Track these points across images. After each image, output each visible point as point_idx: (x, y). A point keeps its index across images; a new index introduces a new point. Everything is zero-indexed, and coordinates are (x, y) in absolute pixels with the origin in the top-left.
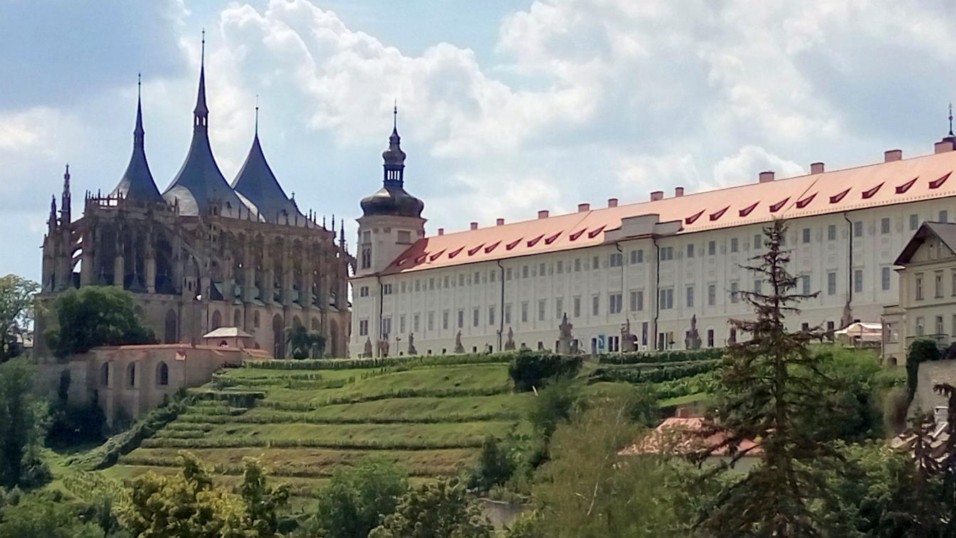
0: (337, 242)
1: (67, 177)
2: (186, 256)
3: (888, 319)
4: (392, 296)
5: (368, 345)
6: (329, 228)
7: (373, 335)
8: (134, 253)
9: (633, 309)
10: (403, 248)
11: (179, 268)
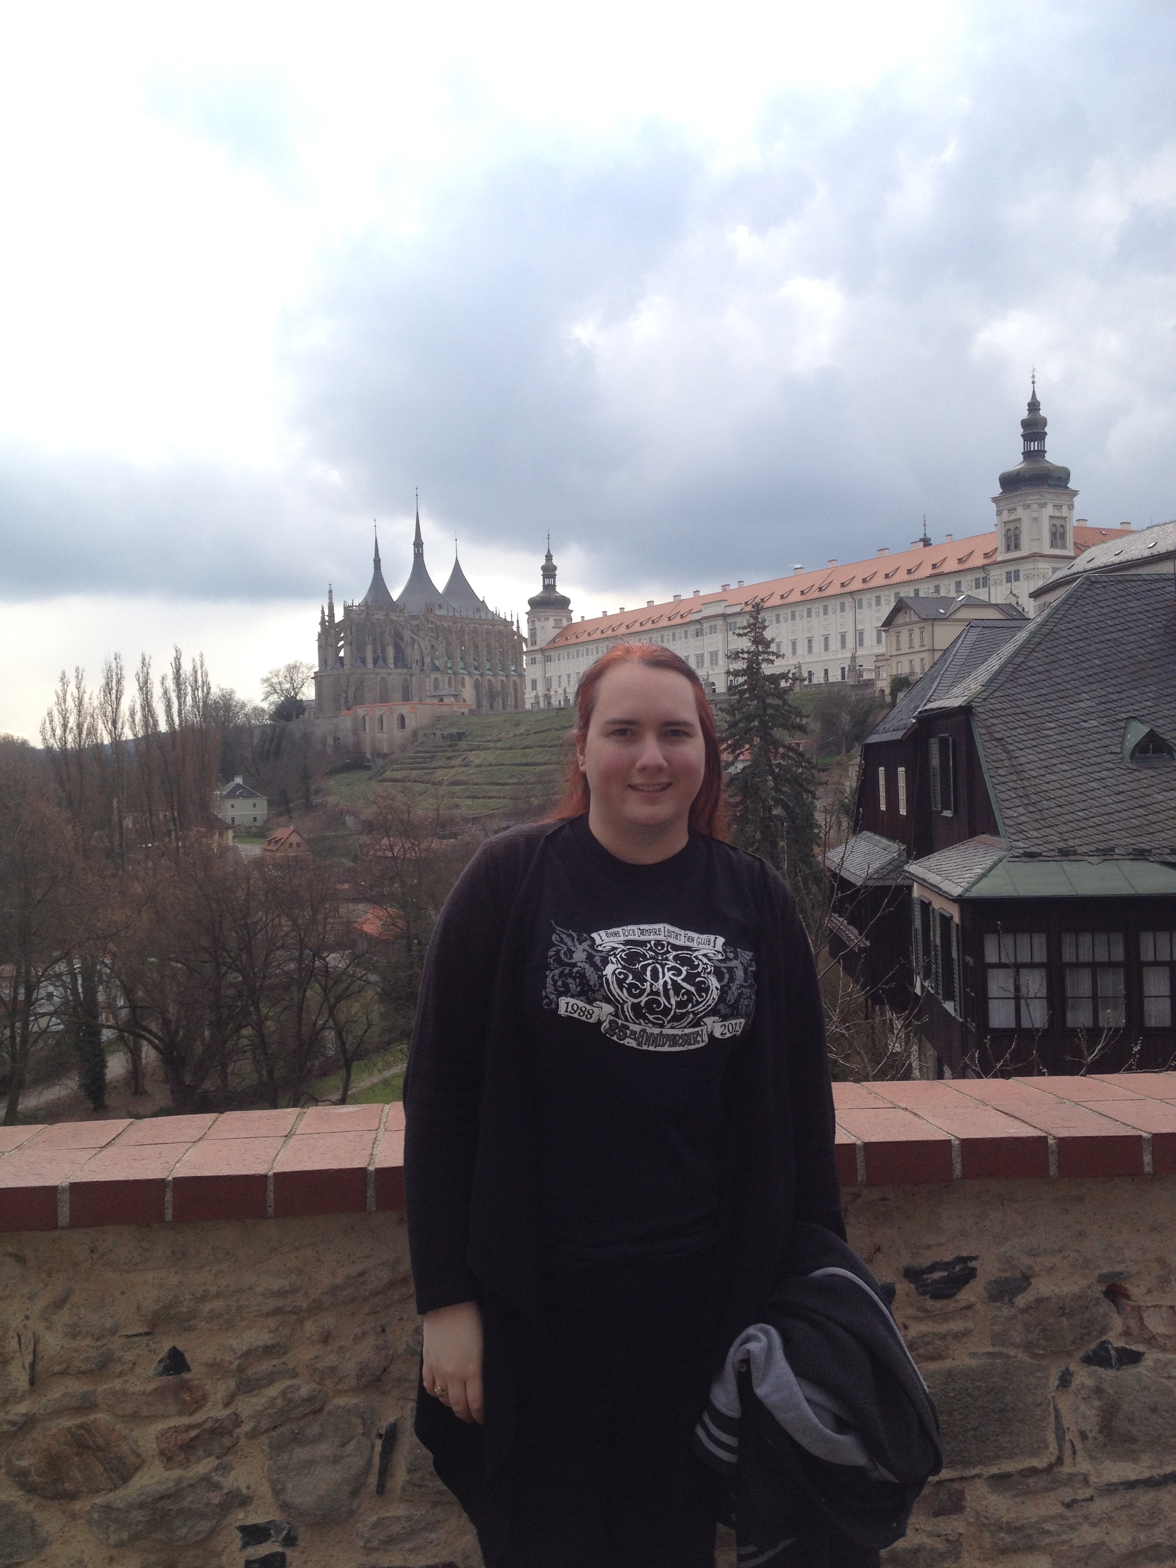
0: (515, 628)
2: (413, 643)
3: (879, 664)
4: (552, 663)
5: (537, 697)
6: (509, 619)
7: (541, 690)
8: (379, 642)
9: (712, 665)
10: (558, 631)
11: (408, 651)
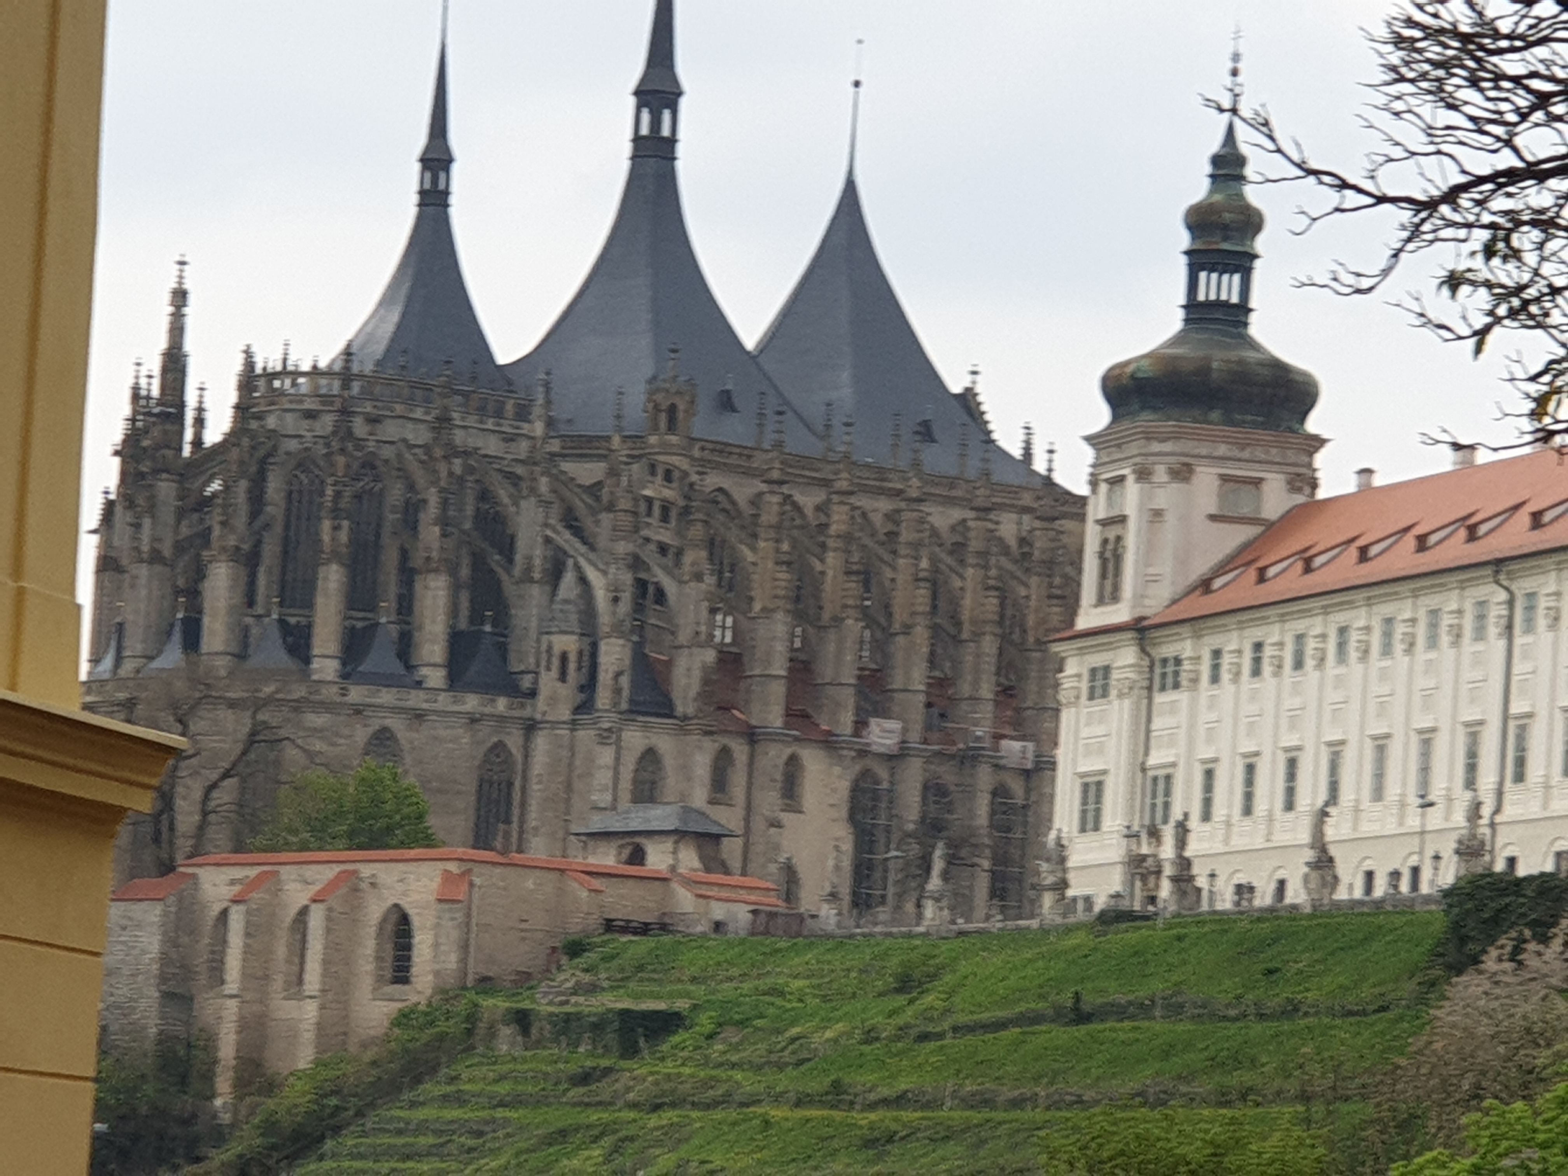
1: (180, 297)
4: (1181, 697)
8: (390, 558)
